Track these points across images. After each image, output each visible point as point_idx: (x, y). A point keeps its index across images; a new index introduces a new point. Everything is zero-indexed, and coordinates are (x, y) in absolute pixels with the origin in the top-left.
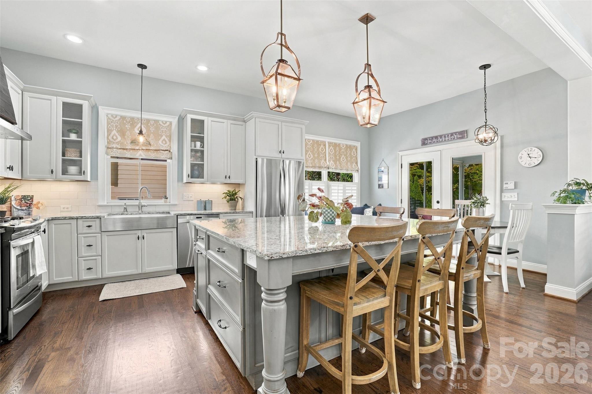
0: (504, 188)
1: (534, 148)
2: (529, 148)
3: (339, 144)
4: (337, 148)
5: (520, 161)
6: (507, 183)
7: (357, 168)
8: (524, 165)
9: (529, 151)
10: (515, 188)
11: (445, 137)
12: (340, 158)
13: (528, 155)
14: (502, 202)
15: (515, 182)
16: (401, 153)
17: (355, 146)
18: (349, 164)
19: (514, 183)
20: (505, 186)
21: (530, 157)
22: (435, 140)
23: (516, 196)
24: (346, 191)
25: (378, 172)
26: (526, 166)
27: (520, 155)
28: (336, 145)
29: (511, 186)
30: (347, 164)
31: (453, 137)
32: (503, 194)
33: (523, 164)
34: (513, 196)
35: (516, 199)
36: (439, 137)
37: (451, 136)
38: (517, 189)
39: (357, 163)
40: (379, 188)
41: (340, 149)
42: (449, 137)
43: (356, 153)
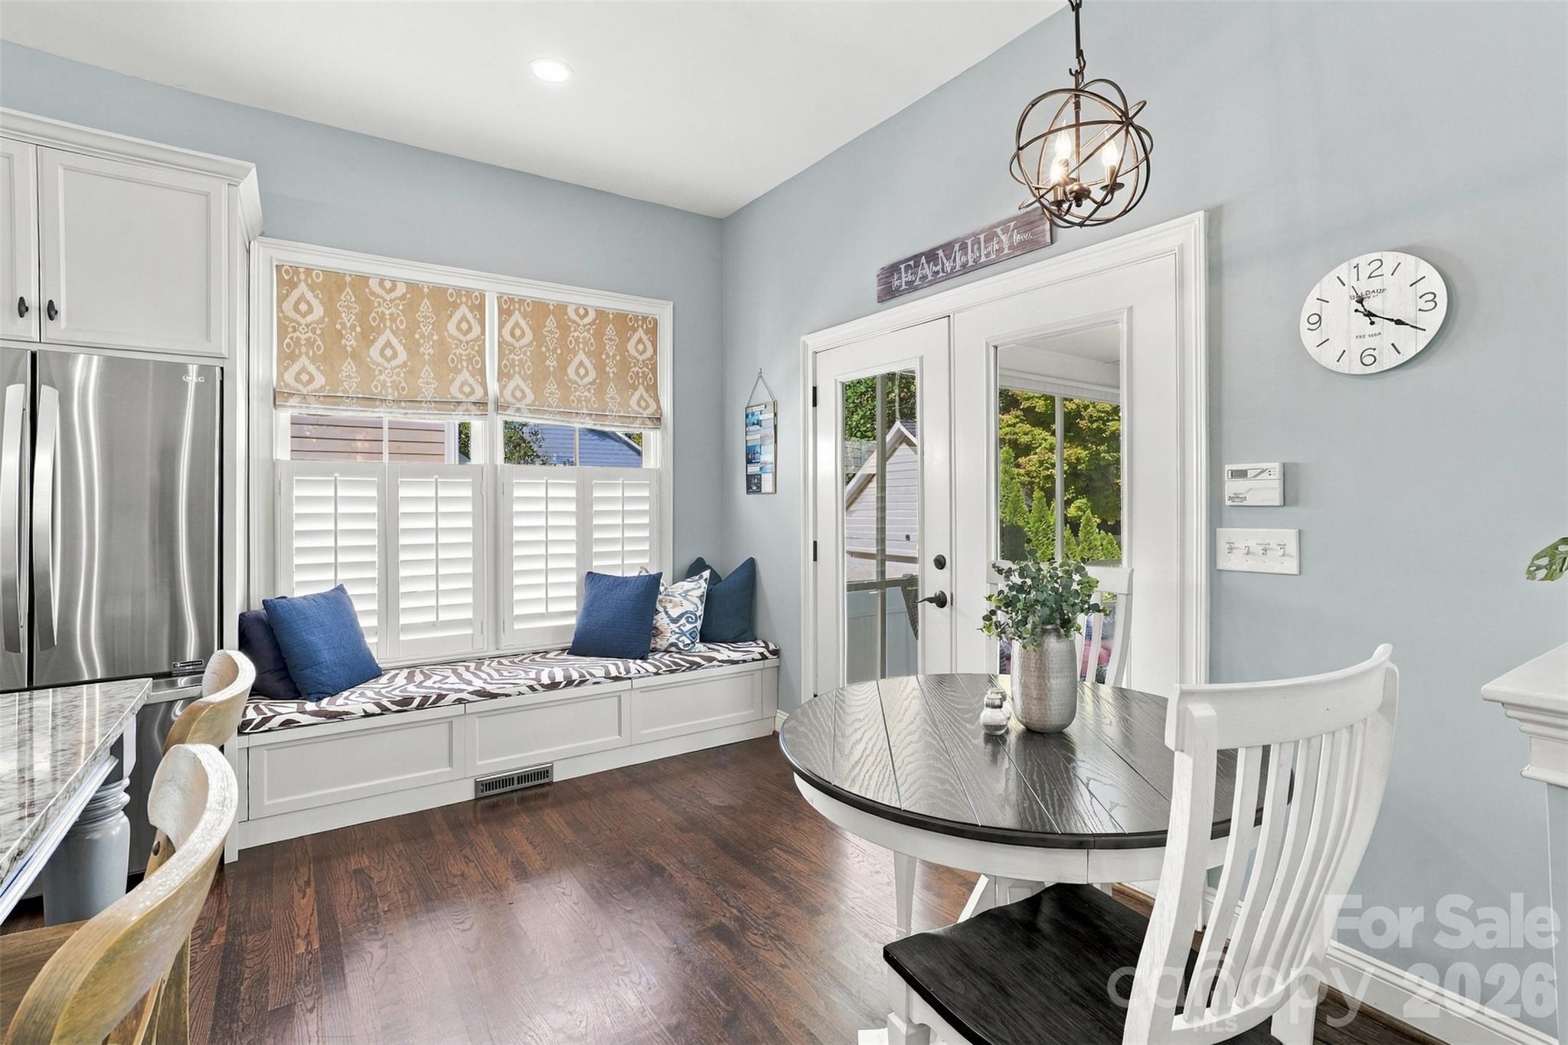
0: (1228, 503)
1: (1390, 259)
2: (1362, 260)
3: (562, 308)
4: (551, 323)
5: (1309, 339)
6: (1242, 474)
7: (653, 406)
8: (1332, 365)
9: (1364, 275)
10: (1284, 505)
11: (964, 247)
12: (563, 365)
13: (1360, 301)
14: (1214, 573)
15: (1285, 470)
16: (814, 341)
17: (644, 319)
18: (611, 391)
19: (1277, 474)
20: (1232, 487)
21: (1369, 314)
22: (927, 270)
23: (1292, 548)
24: (596, 508)
25: (747, 426)
26: (1344, 367)
27: (1310, 306)
28: (539, 311)
29: (1265, 490)
30: (601, 390)
31: (996, 247)
32: (1224, 534)
33: (1327, 357)
34: (1273, 545)
35: (1291, 566)
36: (941, 253)
37: (988, 240)
38: (1296, 502)
39: (653, 388)
40: (748, 493)
41: (564, 328)
42: (979, 249)
43: (649, 345)
